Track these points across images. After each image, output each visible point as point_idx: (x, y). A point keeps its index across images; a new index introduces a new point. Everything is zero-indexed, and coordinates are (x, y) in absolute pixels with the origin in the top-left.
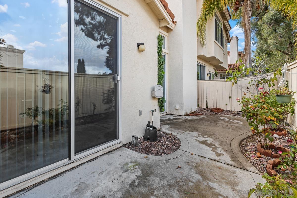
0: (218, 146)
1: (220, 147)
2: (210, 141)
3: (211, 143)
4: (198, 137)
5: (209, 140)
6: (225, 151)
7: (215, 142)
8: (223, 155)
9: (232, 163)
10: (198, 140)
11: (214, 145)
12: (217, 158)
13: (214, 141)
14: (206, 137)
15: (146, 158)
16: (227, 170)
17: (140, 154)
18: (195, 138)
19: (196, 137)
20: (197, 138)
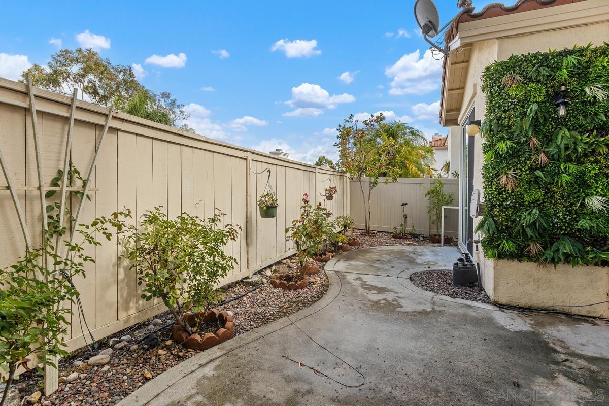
0: (360, 288)
1: (356, 287)
2: (373, 293)
3: (370, 291)
4: (397, 298)
5: (374, 297)
6: (351, 283)
7: (364, 292)
8: (354, 279)
9: (345, 274)
10: (392, 293)
11: (364, 288)
12: (361, 276)
13: (365, 294)
14: (382, 302)
15: (429, 268)
16: (352, 270)
17: (436, 269)
18: (400, 295)
19: (399, 298)
20: (397, 295)
